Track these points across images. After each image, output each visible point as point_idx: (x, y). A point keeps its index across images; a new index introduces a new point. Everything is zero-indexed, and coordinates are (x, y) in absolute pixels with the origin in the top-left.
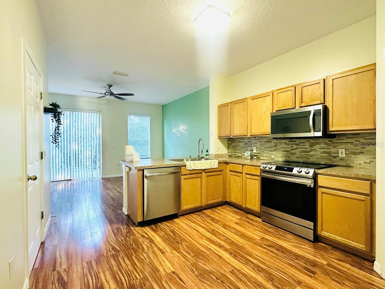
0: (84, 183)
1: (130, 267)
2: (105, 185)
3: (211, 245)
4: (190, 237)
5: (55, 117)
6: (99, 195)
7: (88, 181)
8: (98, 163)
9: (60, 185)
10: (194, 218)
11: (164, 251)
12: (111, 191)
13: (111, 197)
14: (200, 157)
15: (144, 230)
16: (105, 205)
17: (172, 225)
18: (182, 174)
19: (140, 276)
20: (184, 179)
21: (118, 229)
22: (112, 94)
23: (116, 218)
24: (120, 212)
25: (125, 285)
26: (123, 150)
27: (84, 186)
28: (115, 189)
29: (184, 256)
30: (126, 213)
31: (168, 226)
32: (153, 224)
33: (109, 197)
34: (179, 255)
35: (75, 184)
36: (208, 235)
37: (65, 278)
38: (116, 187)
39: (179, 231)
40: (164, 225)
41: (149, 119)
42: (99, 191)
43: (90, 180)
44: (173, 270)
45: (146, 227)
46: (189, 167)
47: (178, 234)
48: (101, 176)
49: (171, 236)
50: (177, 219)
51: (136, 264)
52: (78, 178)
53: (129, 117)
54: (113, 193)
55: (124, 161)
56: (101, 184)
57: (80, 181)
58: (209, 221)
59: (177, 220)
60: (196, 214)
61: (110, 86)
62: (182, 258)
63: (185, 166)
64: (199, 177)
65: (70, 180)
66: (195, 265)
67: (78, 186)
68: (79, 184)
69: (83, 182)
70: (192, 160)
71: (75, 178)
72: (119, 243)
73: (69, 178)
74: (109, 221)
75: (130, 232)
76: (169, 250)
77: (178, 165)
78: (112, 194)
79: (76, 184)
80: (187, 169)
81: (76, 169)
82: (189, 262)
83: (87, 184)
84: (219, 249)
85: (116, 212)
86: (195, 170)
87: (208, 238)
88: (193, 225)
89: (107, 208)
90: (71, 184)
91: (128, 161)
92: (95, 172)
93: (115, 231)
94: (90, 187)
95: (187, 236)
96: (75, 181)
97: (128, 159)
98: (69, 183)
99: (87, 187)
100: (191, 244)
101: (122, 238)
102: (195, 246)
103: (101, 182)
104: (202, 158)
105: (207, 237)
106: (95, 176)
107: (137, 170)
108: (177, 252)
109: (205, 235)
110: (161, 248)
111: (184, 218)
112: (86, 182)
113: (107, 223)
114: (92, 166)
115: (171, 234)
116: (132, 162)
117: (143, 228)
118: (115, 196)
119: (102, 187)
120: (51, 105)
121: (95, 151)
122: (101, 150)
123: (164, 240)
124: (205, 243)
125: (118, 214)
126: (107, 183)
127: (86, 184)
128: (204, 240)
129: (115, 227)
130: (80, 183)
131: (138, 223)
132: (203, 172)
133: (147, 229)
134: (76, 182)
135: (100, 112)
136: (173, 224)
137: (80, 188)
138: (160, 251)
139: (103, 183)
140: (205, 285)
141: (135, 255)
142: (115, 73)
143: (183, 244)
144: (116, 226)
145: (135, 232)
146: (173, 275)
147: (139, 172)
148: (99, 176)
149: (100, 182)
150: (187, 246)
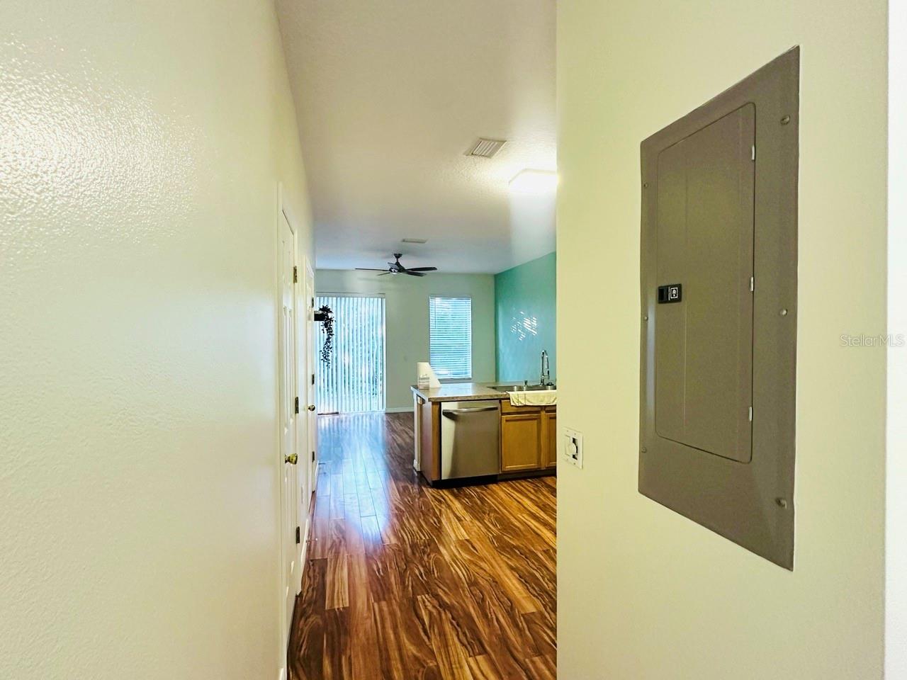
0: (358, 419)
1: (415, 528)
2: (391, 426)
3: (533, 521)
4: (505, 508)
5: (326, 325)
6: (380, 440)
7: (364, 417)
8: (380, 382)
9: (323, 419)
10: (523, 486)
11: (463, 519)
12: (399, 436)
13: (398, 444)
14: (545, 384)
15: (441, 492)
16: (388, 455)
17: (484, 492)
18: (503, 412)
19: (425, 537)
20: (507, 421)
21: (405, 488)
22: (401, 269)
23: (404, 474)
24: (410, 467)
25: (407, 542)
26: (416, 370)
27: (358, 425)
28: (406, 433)
29: (488, 528)
30: (418, 469)
31: (477, 492)
32: (456, 487)
33: (395, 444)
34: (480, 525)
35: (344, 420)
36: (534, 509)
37: (343, 527)
38: (407, 430)
39: (492, 500)
40: (472, 491)
41: (469, 302)
42: (380, 435)
43: (366, 416)
44: (468, 538)
45: (444, 491)
46: (515, 401)
47: (488, 503)
48: (384, 410)
49: (477, 504)
50: (495, 485)
51: (422, 526)
52: (348, 411)
53: (431, 301)
54: (404, 440)
55: (416, 387)
56: (385, 424)
57: (352, 416)
58: (545, 493)
59: (494, 487)
60: (529, 482)
61: (398, 256)
62: (483, 529)
63: (509, 399)
64: (535, 419)
65: (337, 413)
66: (498, 538)
67: (348, 423)
68: (350, 421)
69: (356, 418)
70: (530, 388)
71: (344, 411)
72: (405, 503)
73: (335, 411)
74: (393, 477)
75: (421, 493)
76: (468, 518)
77: (496, 397)
78: (400, 441)
79: (346, 421)
80: (512, 404)
81: (345, 393)
82: (492, 534)
83: (362, 422)
84: (541, 527)
85: (404, 467)
86: (526, 406)
87: (532, 513)
88: (516, 495)
89: (391, 459)
90: (338, 419)
91: (421, 387)
92: (374, 401)
93: (401, 489)
94: (366, 426)
95: (501, 507)
96: (344, 416)
97: (422, 384)
98: (336, 417)
99: (362, 426)
100: (502, 517)
101: (410, 499)
102: (508, 518)
103: (385, 419)
104: (548, 385)
105: (530, 512)
106: (375, 408)
107: (431, 403)
108: (480, 522)
109: (530, 509)
110: (459, 515)
111: (506, 485)
112: (360, 418)
113: (390, 479)
114: (369, 390)
115: (479, 502)
116: (427, 389)
117: (440, 491)
118: (406, 443)
119: (385, 427)
120: (320, 309)
121: (375, 360)
122: (385, 363)
123: (466, 507)
124: (525, 518)
125: (407, 469)
126: (394, 422)
127: (360, 421)
128: (524, 515)
129: (400, 486)
130: (352, 420)
131: (433, 482)
132: (541, 410)
133: (445, 493)
134: (346, 418)
135: (382, 295)
136: (485, 490)
137: (352, 428)
138: (457, 518)
139: (388, 422)
140: (502, 556)
141: (422, 518)
142: (404, 241)
143: (492, 515)
144: (403, 485)
145: (426, 493)
146: (466, 542)
147: (434, 406)
148: (380, 408)
149: (382, 420)
150: (496, 519)
